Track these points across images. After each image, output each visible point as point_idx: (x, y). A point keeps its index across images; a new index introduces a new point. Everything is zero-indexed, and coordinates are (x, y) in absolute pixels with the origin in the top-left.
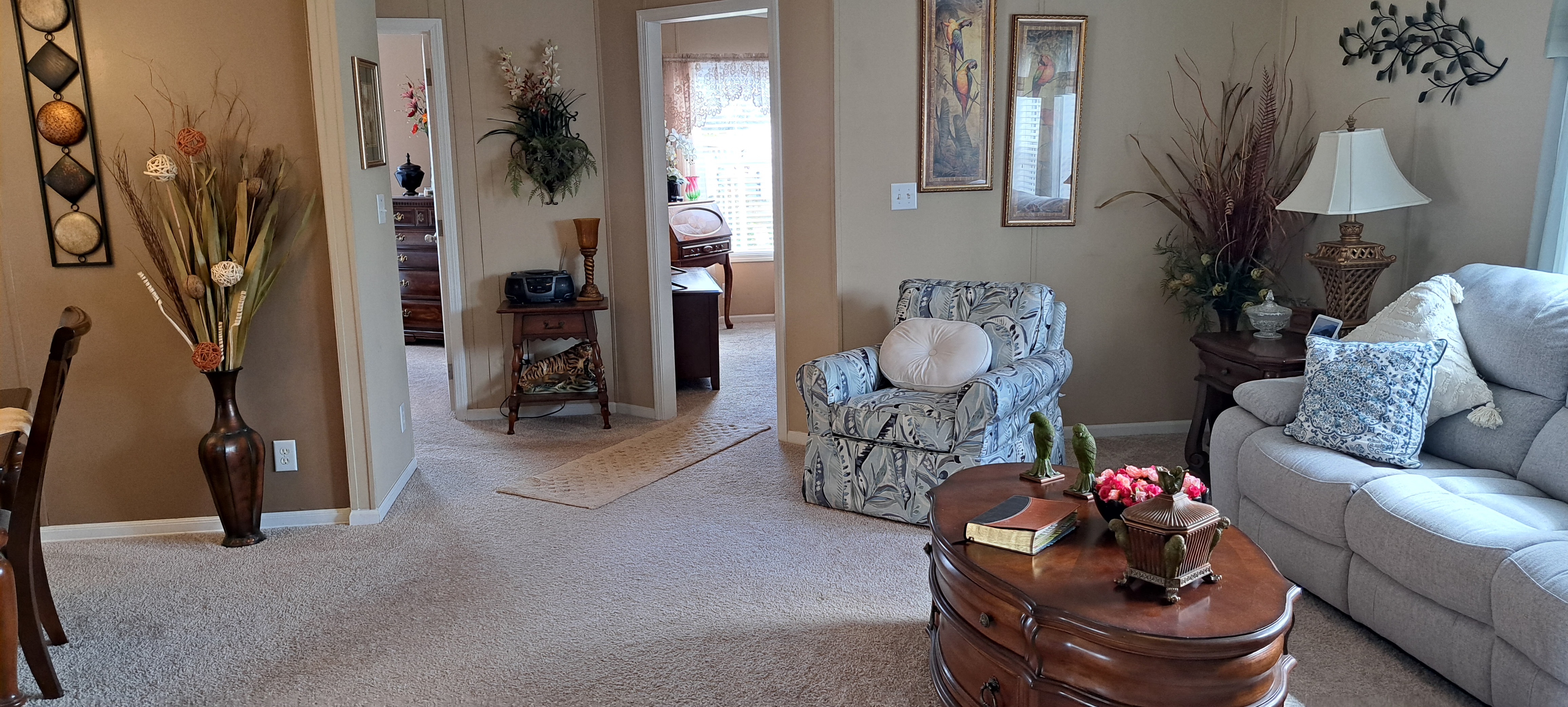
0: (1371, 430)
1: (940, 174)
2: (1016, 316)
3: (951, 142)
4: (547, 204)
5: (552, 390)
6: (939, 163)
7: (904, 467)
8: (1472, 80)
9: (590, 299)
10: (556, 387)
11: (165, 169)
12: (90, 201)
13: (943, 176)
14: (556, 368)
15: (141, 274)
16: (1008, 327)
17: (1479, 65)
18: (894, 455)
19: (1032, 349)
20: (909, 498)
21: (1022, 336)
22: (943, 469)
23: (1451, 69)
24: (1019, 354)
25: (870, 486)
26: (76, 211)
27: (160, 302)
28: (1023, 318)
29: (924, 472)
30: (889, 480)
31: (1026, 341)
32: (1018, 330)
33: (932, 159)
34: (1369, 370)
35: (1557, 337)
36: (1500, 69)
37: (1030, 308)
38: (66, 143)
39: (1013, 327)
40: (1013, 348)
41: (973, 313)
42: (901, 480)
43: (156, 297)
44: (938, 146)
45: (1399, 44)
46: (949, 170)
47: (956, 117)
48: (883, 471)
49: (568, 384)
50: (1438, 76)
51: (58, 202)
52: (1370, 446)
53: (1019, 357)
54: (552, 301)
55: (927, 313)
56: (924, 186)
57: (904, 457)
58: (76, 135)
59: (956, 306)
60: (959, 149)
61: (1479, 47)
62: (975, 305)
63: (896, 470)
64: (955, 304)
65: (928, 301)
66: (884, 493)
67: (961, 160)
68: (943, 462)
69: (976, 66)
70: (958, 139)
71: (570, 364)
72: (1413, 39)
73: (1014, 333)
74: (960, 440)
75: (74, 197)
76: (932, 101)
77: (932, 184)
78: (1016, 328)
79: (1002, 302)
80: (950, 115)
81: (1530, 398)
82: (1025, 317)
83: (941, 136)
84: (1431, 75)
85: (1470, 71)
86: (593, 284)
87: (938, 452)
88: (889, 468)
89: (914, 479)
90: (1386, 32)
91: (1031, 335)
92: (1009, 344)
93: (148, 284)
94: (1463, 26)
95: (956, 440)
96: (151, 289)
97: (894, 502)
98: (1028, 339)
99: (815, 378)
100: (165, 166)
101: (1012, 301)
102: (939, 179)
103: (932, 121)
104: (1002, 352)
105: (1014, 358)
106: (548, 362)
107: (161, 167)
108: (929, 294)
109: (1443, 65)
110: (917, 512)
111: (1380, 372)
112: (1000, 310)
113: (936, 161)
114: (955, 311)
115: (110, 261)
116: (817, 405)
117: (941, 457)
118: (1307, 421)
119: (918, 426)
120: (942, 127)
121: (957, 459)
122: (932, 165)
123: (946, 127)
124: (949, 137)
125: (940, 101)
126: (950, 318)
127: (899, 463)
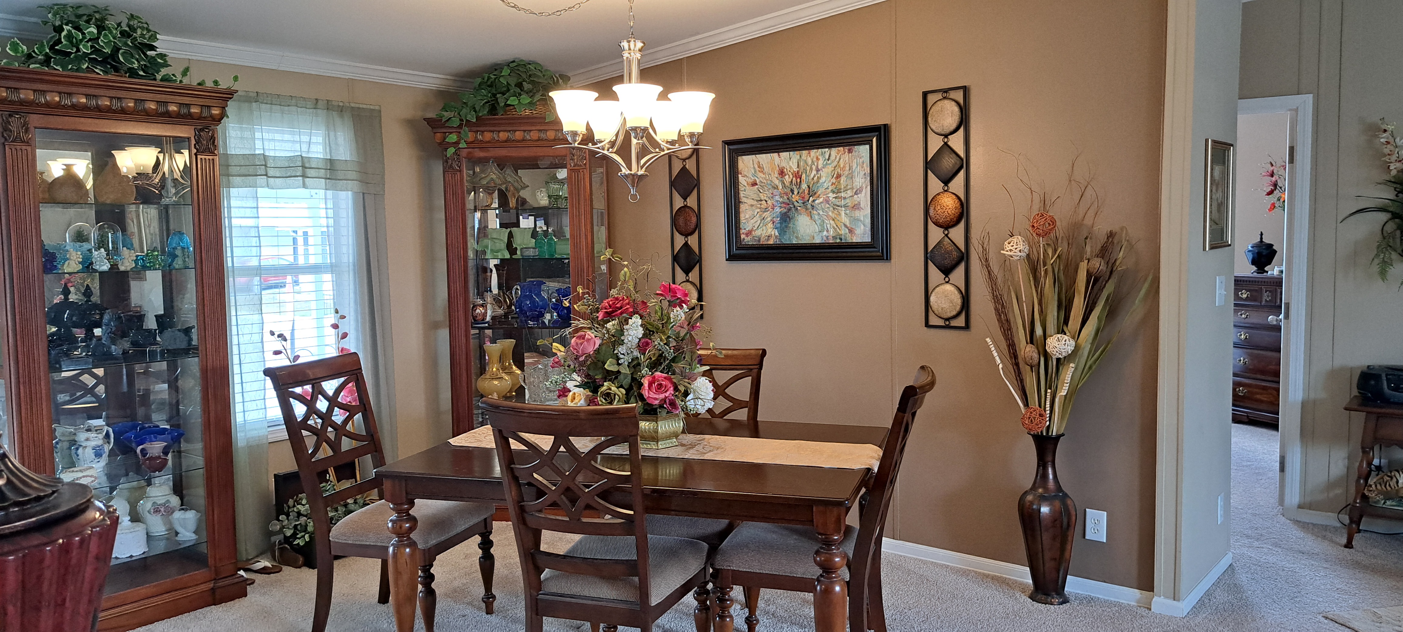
11: (1018, 249)
12: (958, 275)
15: (988, 340)
26: (947, 282)
27: (1001, 366)
38: (947, 226)
43: (998, 360)
51: (936, 275)
58: (955, 219)
75: (946, 271)
93: (993, 349)
96: (995, 354)
100: (1019, 246)
107: (1015, 247)
115: (967, 327)
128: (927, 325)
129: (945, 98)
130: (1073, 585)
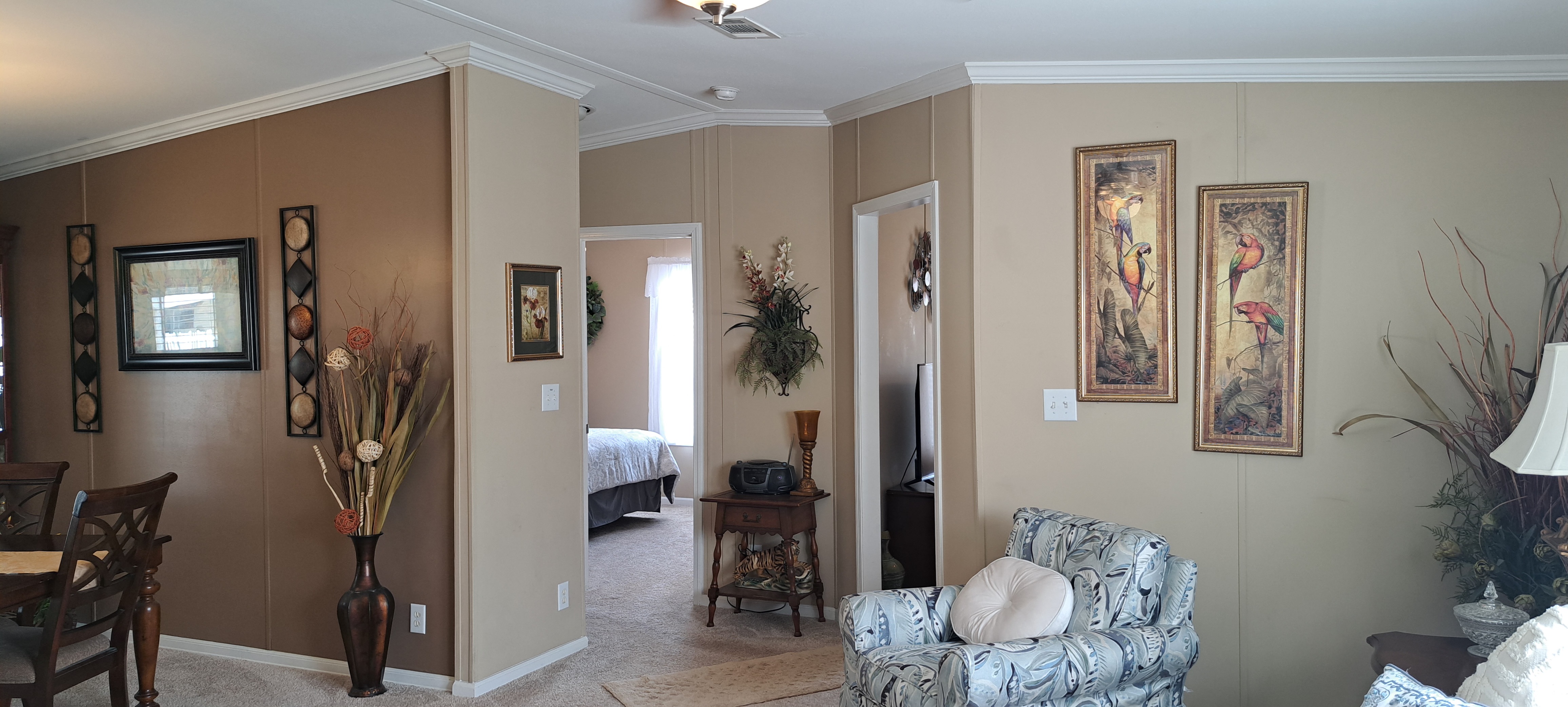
1: (1105, 381)
2: (1103, 571)
3: (1118, 341)
4: (779, 394)
5: (758, 586)
6: (1104, 367)
9: (802, 494)
10: (763, 584)
11: (337, 361)
12: (312, 386)
13: (1110, 383)
14: (764, 563)
15: (315, 447)
16: (1093, 585)
19: (1114, 619)
21: (1104, 600)
24: (1097, 623)
26: (305, 392)
27: (325, 471)
28: (1108, 576)
31: (1107, 608)
32: (1102, 589)
33: (1094, 362)
37: (1119, 562)
38: (302, 338)
39: (1097, 586)
40: (1092, 614)
41: (1067, 562)
43: (324, 467)
44: (1101, 345)
46: (1117, 376)
47: (1124, 312)
49: (774, 582)
51: (294, 386)
53: (1097, 627)
54: (766, 493)
55: (1028, 553)
56: (1084, 392)
58: (307, 331)
59: (1056, 547)
60: (1130, 350)
62: (1072, 550)
64: (1055, 545)
65: (1033, 538)
67: (1132, 363)
69: (1149, 250)
70: (1128, 338)
71: (776, 560)
73: (1097, 594)
75: (304, 382)
76: (1093, 293)
77: (1095, 391)
78: (1100, 588)
79: (1094, 551)
80: (1117, 309)
82: (1112, 574)
83: (1105, 335)
86: (810, 478)
91: (1115, 599)
92: (1088, 608)
93: (319, 455)
96: (321, 460)
98: (1111, 605)
100: (337, 358)
101: (1102, 551)
102: (1104, 386)
103: (1093, 317)
104: (1080, 617)
105: (1090, 628)
106: (759, 556)
107: (334, 358)
108: (1035, 529)
112: (1091, 561)
113: (1100, 364)
114: (1052, 555)
115: (320, 435)
120: (1106, 324)
122: (1094, 369)
123: (1111, 324)
124: (1117, 336)
125: (1103, 293)
126: (1048, 562)
128: (290, 431)
129: (297, 216)
130: (391, 676)
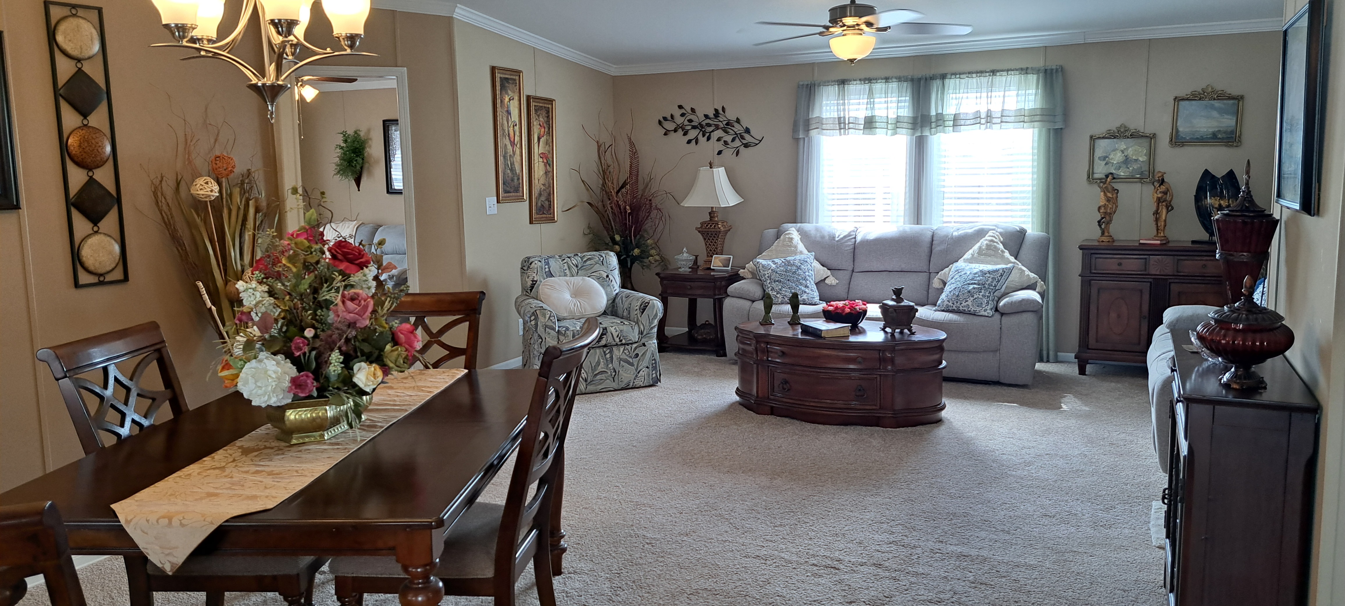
0: (805, 292)
7: (612, 357)
8: (746, 146)
12: (109, 222)
15: (200, 284)
16: (605, 276)
17: (748, 138)
18: (604, 352)
20: (615, 375)
21: (613, 280)
22: (636, 352)
23: (733, 140)
25: (589, 375)
26: (97, 232)
28: (611, 270)
29: (624, 357)
30: (602, 368)
32: (610, 277)
34: (795, 268)
35: (847, 246)
36: (761, 141)
39: (607, 276)
41: (579, 272)
42: (610, 365)
45: (700, 127)
48: (598, 363)
50: (726, 143)
51: (81, 225)
52: (808, 299)
55: (550, 275)
56: (499, 199)
57: (611, 352)
59: (567, 268)
61: (747, 131)
62: (580, 267)
63: (607, 361)
65: (549, 268)
66: (598, 377)
68: (636, 348)
69: (516, 125)
72: (709, 125)
73: (609, 279)
74: (645, 333)
75: (95, 218)
79: (597, 263)
81: (842, 271)
84: (722, 142)
85: (744, 142)
87: (631, 344)
88: (602, 360)
89: (618, 363)
90: (690, 121)
92: (609, 285)
94: (738, 121)
95: (642, 334)
97: (606, 380)
99: (547, 316)
101: (602, 262)
108: (548, 264)
109: (729, 138)
110: (621, 381)
111: (799, 268)
112: (597, 267)
114: (567, 271)
115: (126, 278)
116: (549, 334)
117: (634, 346)
118: (777, 294)
119: (621, 331)
121: (644, 345)
126: (566, 275)
127: (608, 356)
128: (77, 285)
129: (75, 15)
